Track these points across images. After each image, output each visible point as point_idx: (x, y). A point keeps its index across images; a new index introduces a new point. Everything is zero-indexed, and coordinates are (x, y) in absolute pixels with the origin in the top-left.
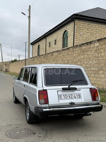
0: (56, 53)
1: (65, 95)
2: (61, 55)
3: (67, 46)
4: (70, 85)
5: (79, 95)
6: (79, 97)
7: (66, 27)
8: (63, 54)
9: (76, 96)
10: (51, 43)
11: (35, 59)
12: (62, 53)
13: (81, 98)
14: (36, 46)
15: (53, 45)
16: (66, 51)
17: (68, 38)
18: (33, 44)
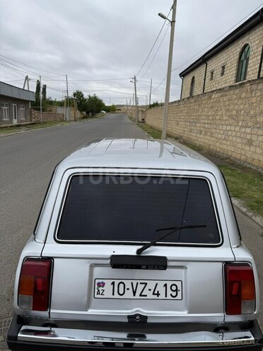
0: (217, 93)
1: (117, 282)
2: (225, 99)
3: (245, 79)
5: (174, 288)
6: (174, 294)
7: (247, 37)
8: (229, 97)
9: (161, 289)
10: (215, 72)
12: (227, 94)
14: (189, 78)
15: (217, 77)
16: (237, 91)
17: (250, 62)
18: (183, 75)
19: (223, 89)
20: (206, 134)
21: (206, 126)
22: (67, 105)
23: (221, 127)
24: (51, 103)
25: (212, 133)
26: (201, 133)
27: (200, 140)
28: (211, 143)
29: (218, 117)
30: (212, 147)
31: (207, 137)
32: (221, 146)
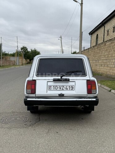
0: (109, 42)
1: (55, 86)
2: (113, 44)
4: (63, 76)
5: (72, 87)
6: (72, 89)
9: (68, 88)
10: (109, 31)
11: (89, 50)
12: (114, 42)
13: (73, 89)
15: (111, 33)
18: (91, 33)
19: (112, 39)
20: (104, 66)
21: (104, 61)
22: (17, 56)
23: (112, 60)
24: (6, 55)
25: (107, 65)
26: (102, 66)
27: (101, 70)
28: (107, 71)
29: (110, 56)
30: (108, 73)
31: (105, 68)
32: (113, 72)
